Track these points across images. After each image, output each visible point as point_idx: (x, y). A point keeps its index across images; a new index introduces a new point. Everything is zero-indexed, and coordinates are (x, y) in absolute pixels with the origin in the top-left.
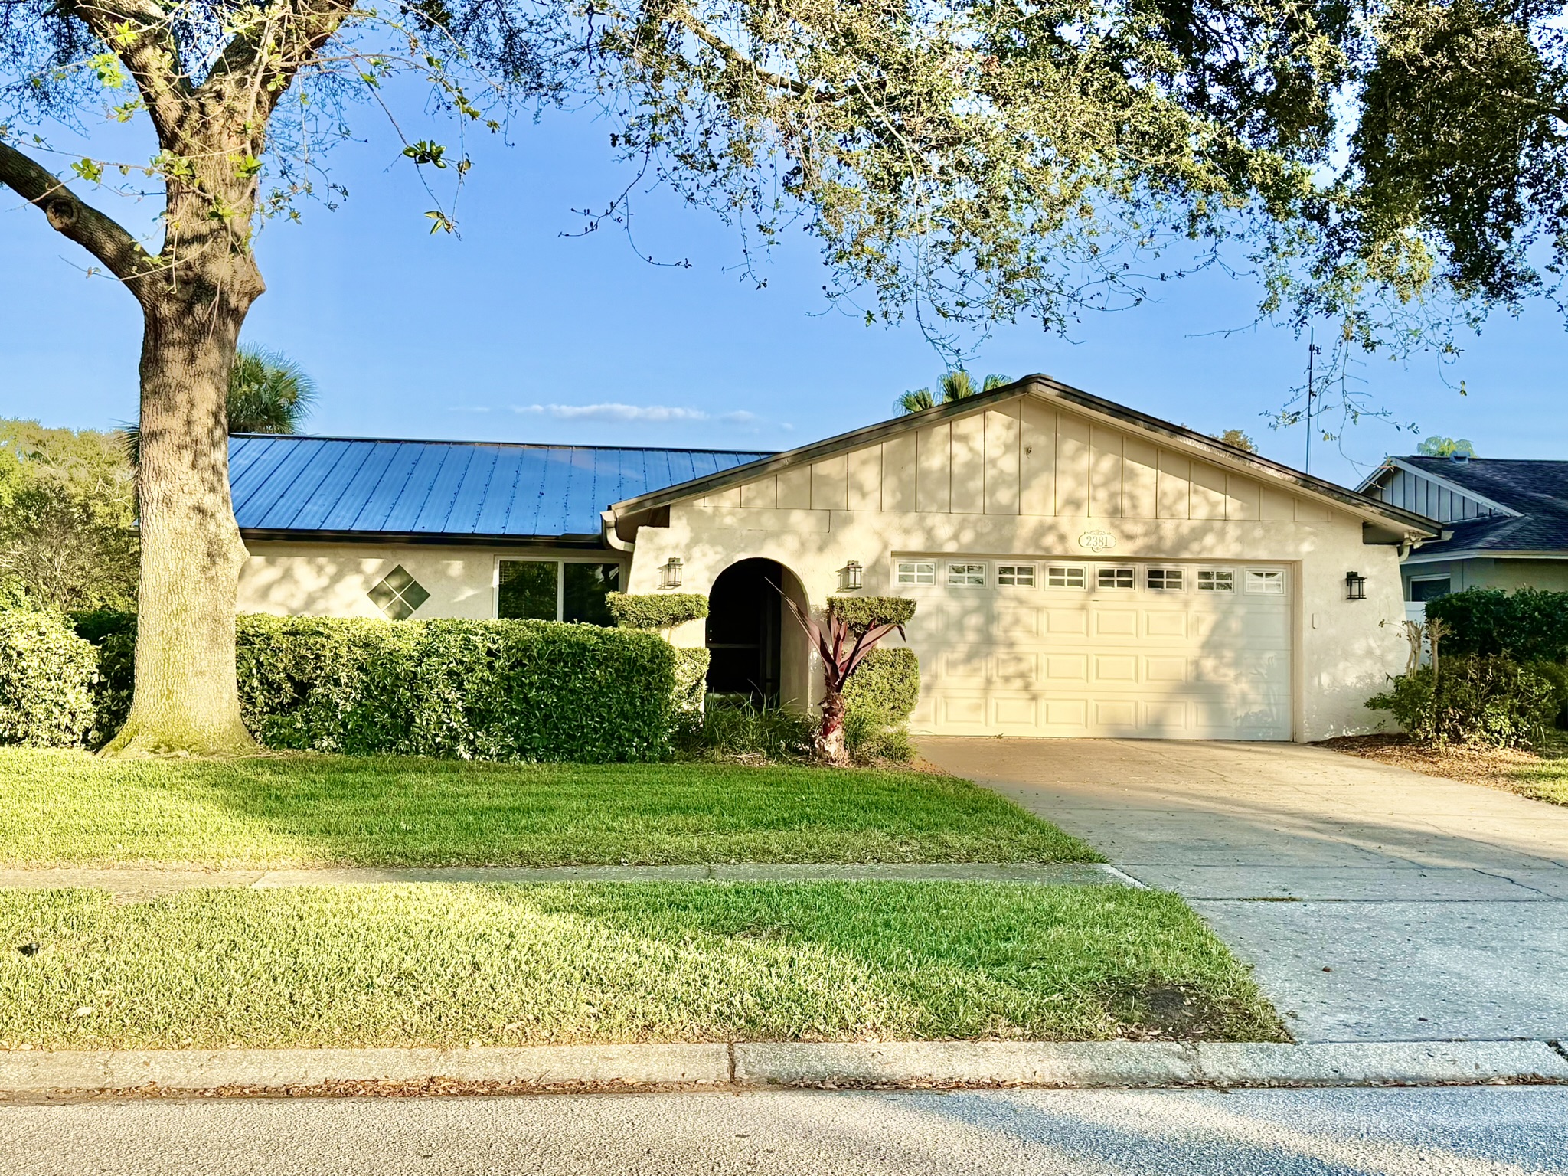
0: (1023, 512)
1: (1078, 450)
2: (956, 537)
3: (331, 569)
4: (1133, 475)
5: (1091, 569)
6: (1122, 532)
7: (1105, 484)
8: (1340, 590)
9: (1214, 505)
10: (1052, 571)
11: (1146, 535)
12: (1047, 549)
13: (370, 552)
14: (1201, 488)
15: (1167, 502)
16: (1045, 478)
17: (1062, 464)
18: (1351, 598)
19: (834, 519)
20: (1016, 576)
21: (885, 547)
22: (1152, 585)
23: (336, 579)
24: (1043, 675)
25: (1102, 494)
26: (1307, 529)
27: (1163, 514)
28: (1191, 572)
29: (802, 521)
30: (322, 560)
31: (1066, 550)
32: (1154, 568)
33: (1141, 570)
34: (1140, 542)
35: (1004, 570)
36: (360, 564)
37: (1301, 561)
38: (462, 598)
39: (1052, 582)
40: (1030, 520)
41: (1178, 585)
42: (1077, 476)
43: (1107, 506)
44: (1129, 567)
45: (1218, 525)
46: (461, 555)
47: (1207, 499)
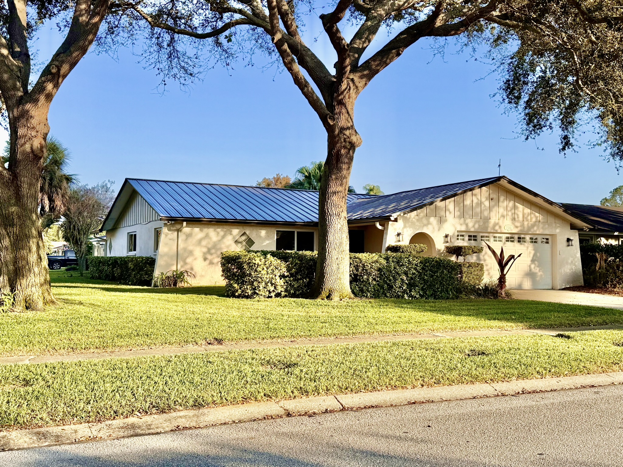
0: (491, 218)
1: (504, 200)
2: (474, 226)
3: (222, 233)
4: (518, 208)
5: (504, 236)
6: (515, 225)
7: (511, 210)
8: (565, 243)
9: (537, 217)
10: (494, 237)
11: (520, 226)
12: (496, 231)
13: (235, 227)
14: (534, 212)
15: (526, 216)
16: (496, 208)
17: (500, 204)
18: (569, 246)
19: (441, 221)
20: (485, 239)
21: (456, 230)
22: (519, 241)
23: (223, 237)
24: (492, 270)
25: (510, 213)
26: (558, 225)
27: (525, 220)
28: (528, 238)
29: (433, 220)
30: (219, 230)
31: (501, 231)
32: (519, 236)
33: (516, 237)
34: (519, 229)
35: (482, 237)
36: (231, 231)
37: (556, 235)
38: (265, 244)
39: (495, 241)
40: (492, 221)
41: (525, 242)
42: (504, 208)
43: (511, 217)
44: (513, 236)
45: (537, 223)
46: (265, 228)
47: (535, 215)
